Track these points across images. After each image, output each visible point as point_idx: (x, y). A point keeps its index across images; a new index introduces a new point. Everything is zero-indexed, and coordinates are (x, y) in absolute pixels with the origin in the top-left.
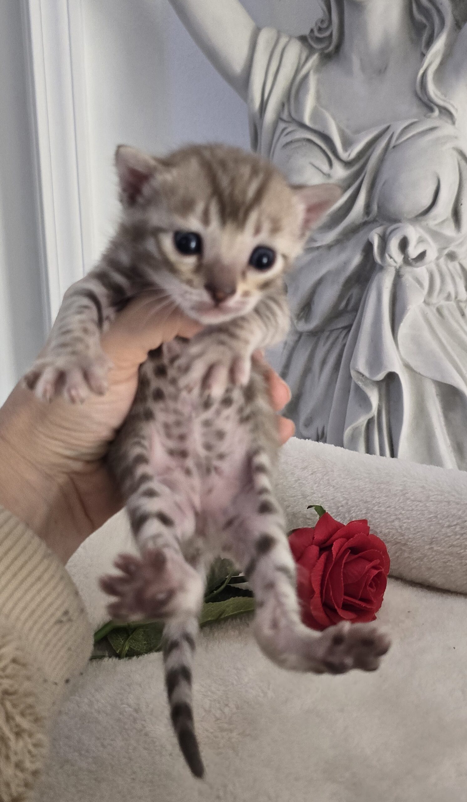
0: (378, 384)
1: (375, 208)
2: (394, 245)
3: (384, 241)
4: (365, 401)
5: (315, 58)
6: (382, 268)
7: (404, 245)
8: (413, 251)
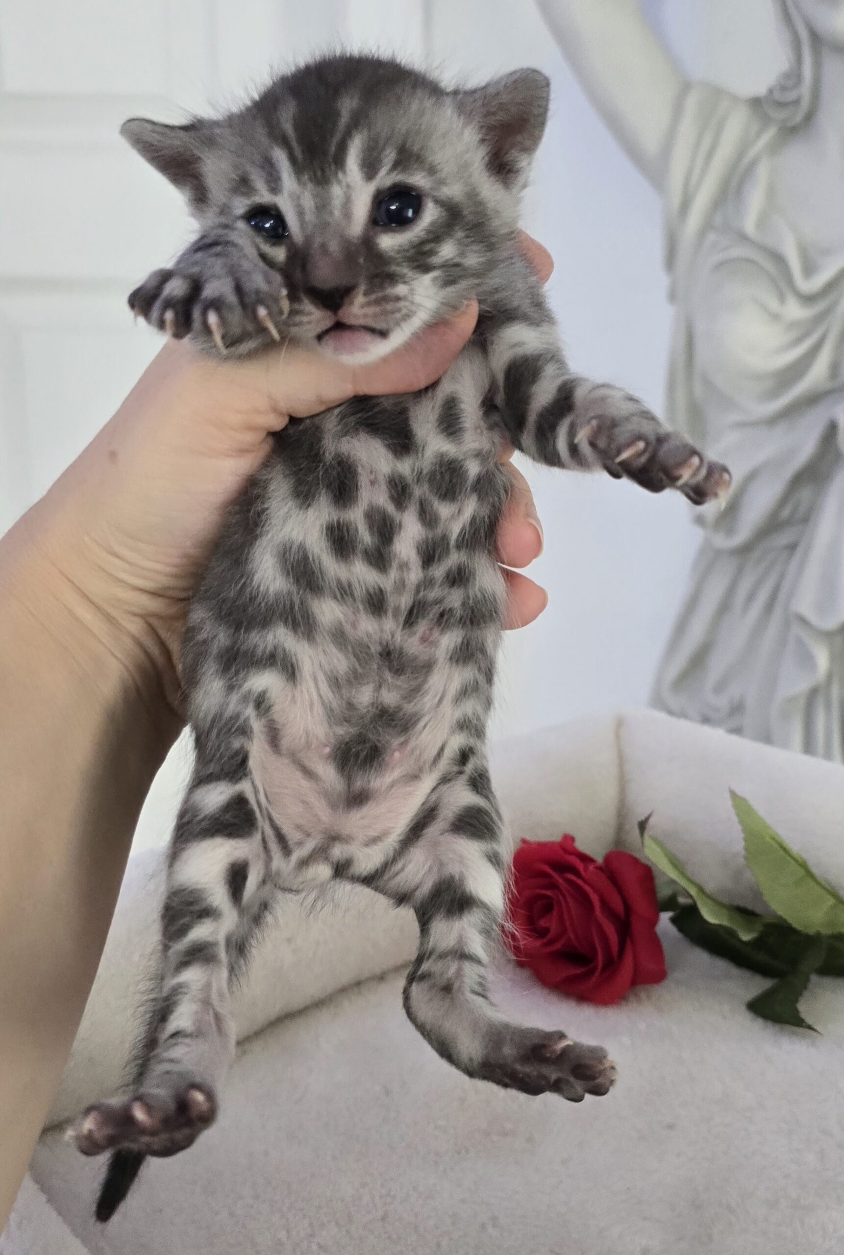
0: (829, 636)
4: (807, 660)
5: (770, 133)
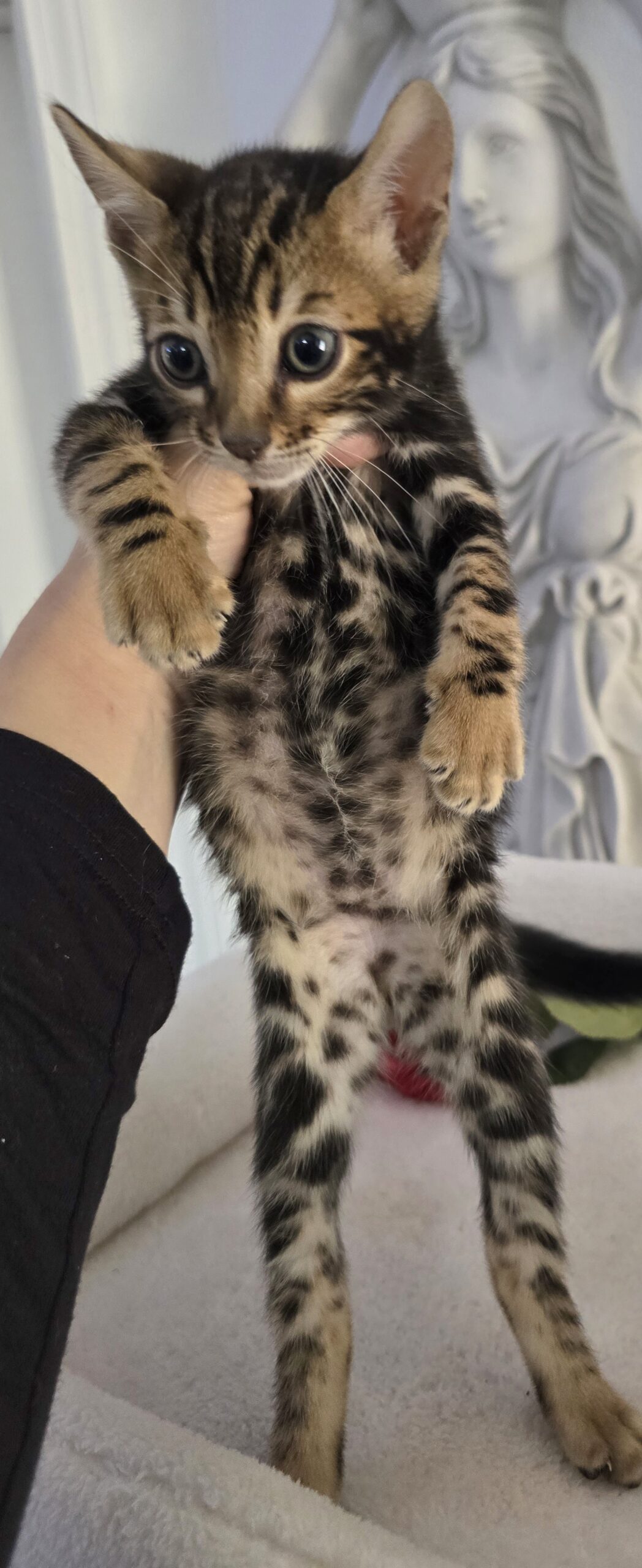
0: (580, 772)
1: (551, 544)
2: (581, 591)
3: (568, 586)
4: (565, 796)
6: (570, 621)
7: (594, 589)
8: (608, 596)
